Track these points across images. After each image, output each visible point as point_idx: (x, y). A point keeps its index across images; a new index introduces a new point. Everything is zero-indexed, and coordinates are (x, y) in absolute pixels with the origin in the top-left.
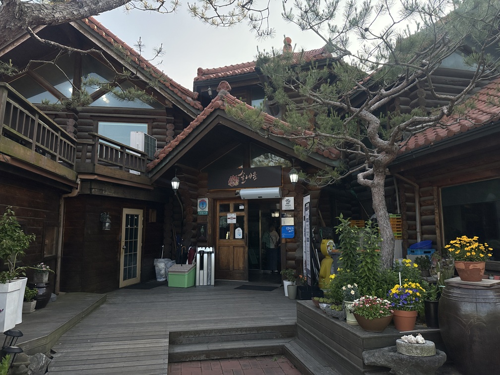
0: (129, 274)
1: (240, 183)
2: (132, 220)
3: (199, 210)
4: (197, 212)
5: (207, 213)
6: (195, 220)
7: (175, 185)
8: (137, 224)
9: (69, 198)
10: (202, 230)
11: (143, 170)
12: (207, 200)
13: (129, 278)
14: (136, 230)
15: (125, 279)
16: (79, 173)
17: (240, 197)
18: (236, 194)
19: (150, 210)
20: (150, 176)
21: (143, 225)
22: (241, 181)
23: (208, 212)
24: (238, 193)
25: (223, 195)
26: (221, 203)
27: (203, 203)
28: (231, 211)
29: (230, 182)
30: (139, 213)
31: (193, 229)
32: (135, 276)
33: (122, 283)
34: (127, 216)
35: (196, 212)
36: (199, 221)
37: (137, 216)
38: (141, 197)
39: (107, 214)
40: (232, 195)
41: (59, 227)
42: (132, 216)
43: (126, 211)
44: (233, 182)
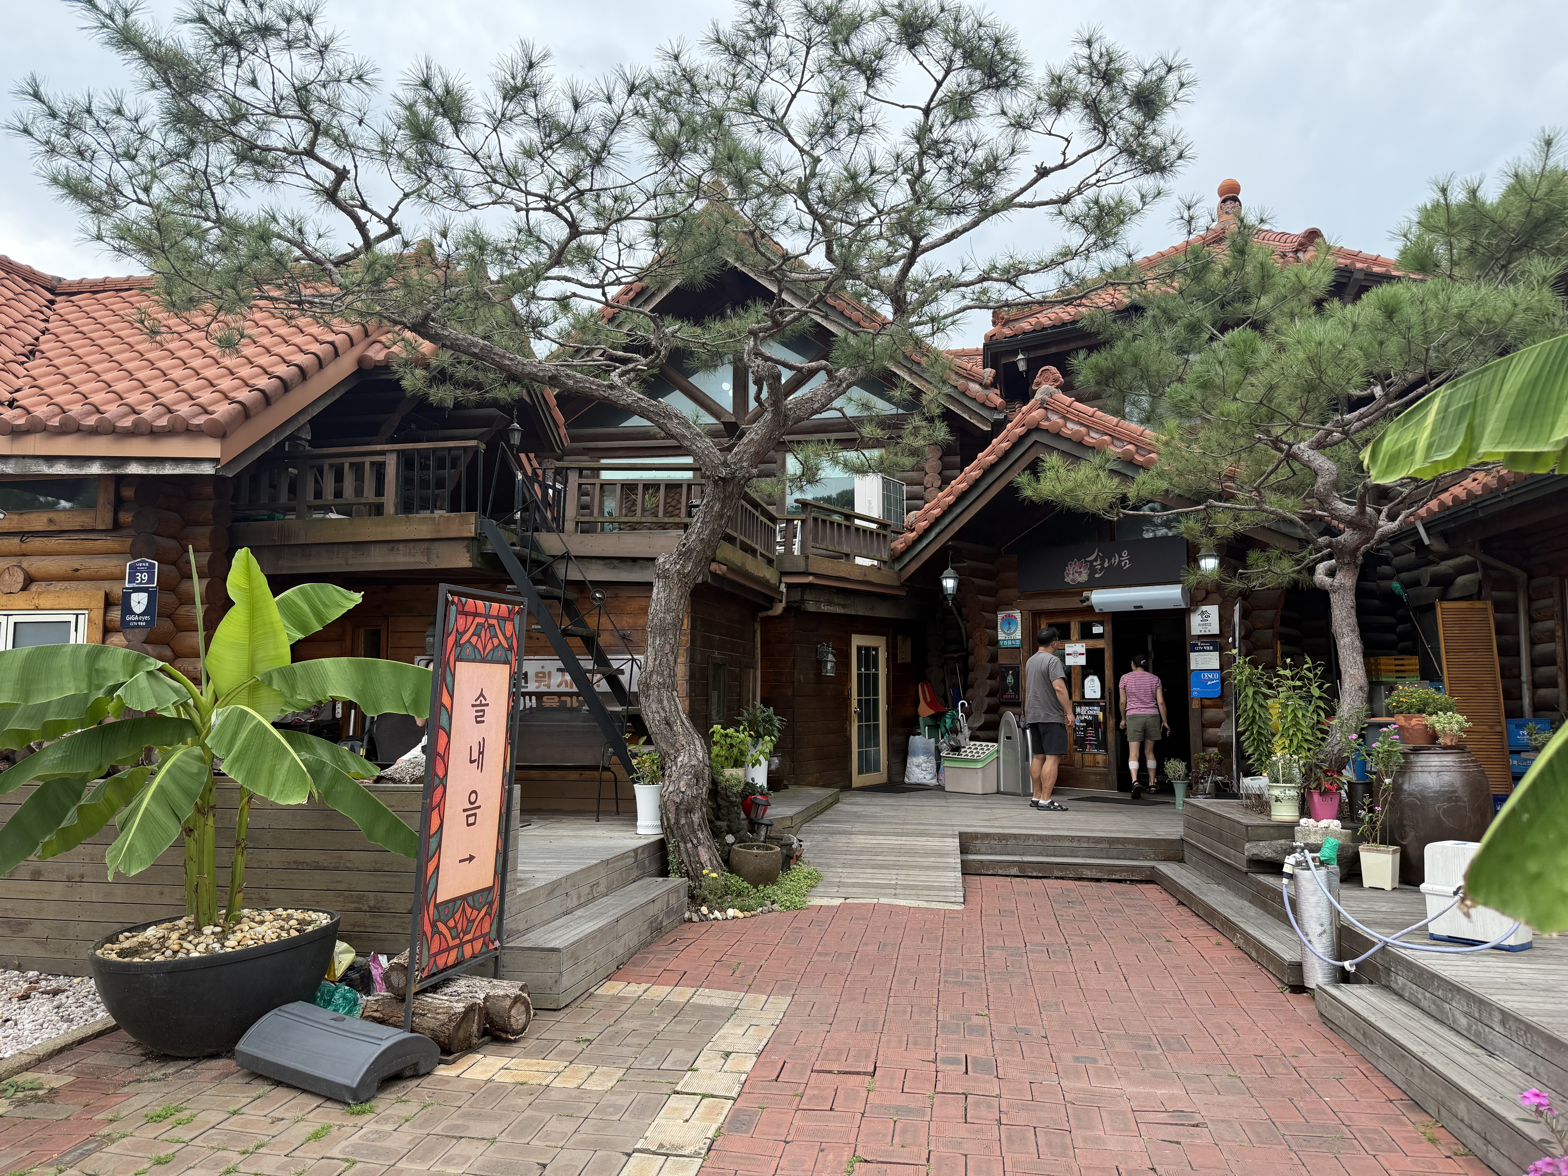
0: (867, 765)
1: (1091, 575)
2: (868, 657)
3: (1001, 636)
4: (997, 641)
5: (1018, 643)
6: (994, 659)
7: (949, 584)
8: (876, 667)
9: (769, 617)
10: (1010, 679)
11: (885, 556)
12: (1017, 614)
13: (868, 771)
14: (876, 676)
15: (860, 772)
16: (783, 574)
17: (1091, 608)
18: (1083, 601)
19: (900, 638)
20: (897, 567)
21: (888, 667)
22: (1092, 571)
23: (1022, 640)
24: (1088, 599)
25: (1051, 604)
26: (1051, 621)
27: (1010, 620)
28: (1073, 638)
29: (1068, 574)
30: (878, 642)
31: (990, 678)
32: (877, 769)
33: (857, 780)
34: (859, 649)
35: (994, 642)
36: (1002, 661)
37: (876, 649)
38: (883, 612)
39: (828, 646)
40: (1073, 603)
41: (755, 668)
42: (867, 649)
43: (857, 641)
44: (1076, 574)
